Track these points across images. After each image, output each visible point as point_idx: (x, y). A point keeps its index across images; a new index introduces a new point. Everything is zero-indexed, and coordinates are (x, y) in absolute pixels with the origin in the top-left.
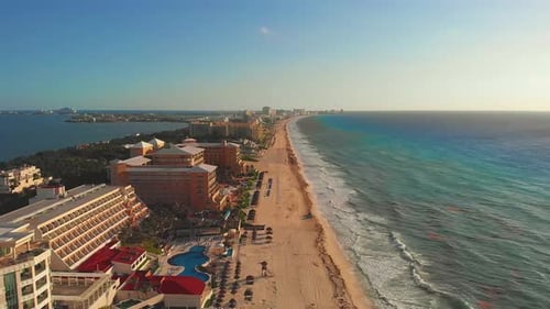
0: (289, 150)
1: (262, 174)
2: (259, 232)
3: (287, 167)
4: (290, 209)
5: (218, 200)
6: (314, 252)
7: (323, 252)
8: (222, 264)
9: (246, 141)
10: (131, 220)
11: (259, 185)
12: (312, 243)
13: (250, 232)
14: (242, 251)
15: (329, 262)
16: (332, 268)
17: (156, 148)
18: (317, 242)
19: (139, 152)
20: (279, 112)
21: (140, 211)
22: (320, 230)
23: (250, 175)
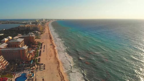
0: (49, 34)
1: (42, 44)
2: (41, 66)
3: (49, 40)
4: (50, 56)
5: (29, 57)
6: (57, 71)
7: (59, 71)
8: (31, 79)
9: (37, 32)
10: (3, 67)
11: (41, 48)
12: (57, 68)
13: (39, 66)
14: (37, 74)
15: (61, 74)
16: (62, 76)
17: (9, 40)
18: (58, 67)
19: (4, 42)
20: (46, 20)
21: (6, 63)
22: (59, 63)
23: (38, 44)
